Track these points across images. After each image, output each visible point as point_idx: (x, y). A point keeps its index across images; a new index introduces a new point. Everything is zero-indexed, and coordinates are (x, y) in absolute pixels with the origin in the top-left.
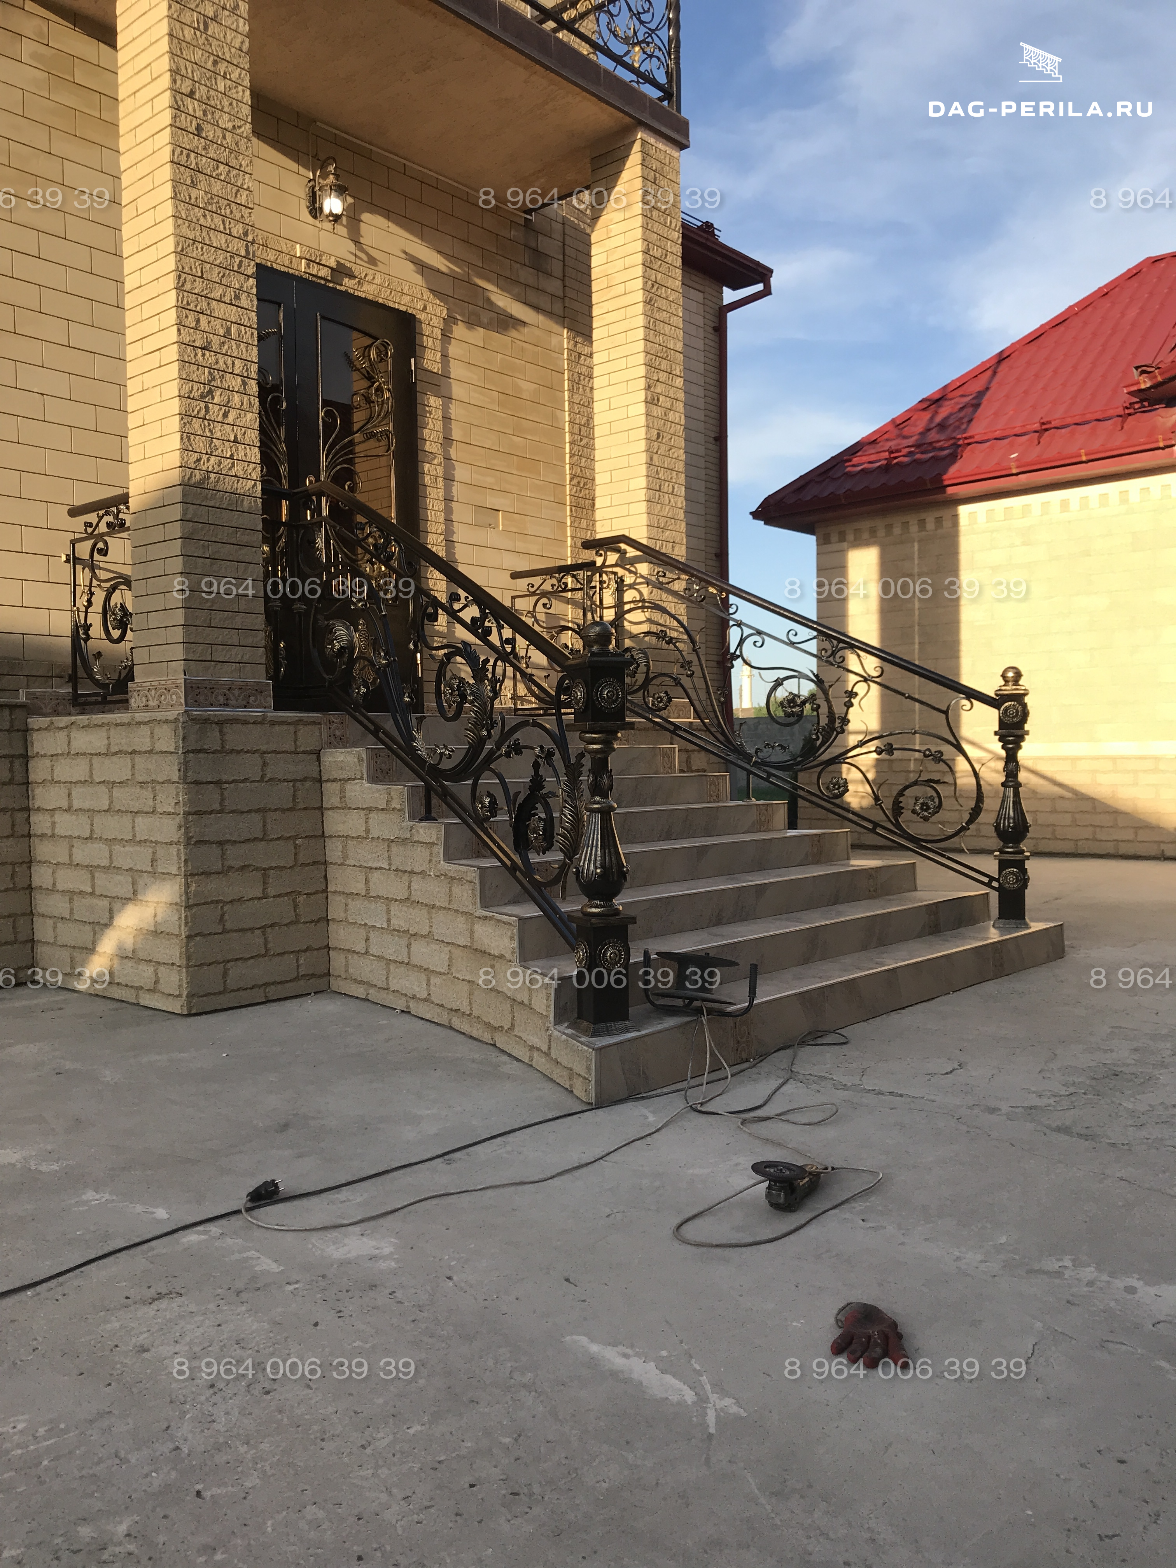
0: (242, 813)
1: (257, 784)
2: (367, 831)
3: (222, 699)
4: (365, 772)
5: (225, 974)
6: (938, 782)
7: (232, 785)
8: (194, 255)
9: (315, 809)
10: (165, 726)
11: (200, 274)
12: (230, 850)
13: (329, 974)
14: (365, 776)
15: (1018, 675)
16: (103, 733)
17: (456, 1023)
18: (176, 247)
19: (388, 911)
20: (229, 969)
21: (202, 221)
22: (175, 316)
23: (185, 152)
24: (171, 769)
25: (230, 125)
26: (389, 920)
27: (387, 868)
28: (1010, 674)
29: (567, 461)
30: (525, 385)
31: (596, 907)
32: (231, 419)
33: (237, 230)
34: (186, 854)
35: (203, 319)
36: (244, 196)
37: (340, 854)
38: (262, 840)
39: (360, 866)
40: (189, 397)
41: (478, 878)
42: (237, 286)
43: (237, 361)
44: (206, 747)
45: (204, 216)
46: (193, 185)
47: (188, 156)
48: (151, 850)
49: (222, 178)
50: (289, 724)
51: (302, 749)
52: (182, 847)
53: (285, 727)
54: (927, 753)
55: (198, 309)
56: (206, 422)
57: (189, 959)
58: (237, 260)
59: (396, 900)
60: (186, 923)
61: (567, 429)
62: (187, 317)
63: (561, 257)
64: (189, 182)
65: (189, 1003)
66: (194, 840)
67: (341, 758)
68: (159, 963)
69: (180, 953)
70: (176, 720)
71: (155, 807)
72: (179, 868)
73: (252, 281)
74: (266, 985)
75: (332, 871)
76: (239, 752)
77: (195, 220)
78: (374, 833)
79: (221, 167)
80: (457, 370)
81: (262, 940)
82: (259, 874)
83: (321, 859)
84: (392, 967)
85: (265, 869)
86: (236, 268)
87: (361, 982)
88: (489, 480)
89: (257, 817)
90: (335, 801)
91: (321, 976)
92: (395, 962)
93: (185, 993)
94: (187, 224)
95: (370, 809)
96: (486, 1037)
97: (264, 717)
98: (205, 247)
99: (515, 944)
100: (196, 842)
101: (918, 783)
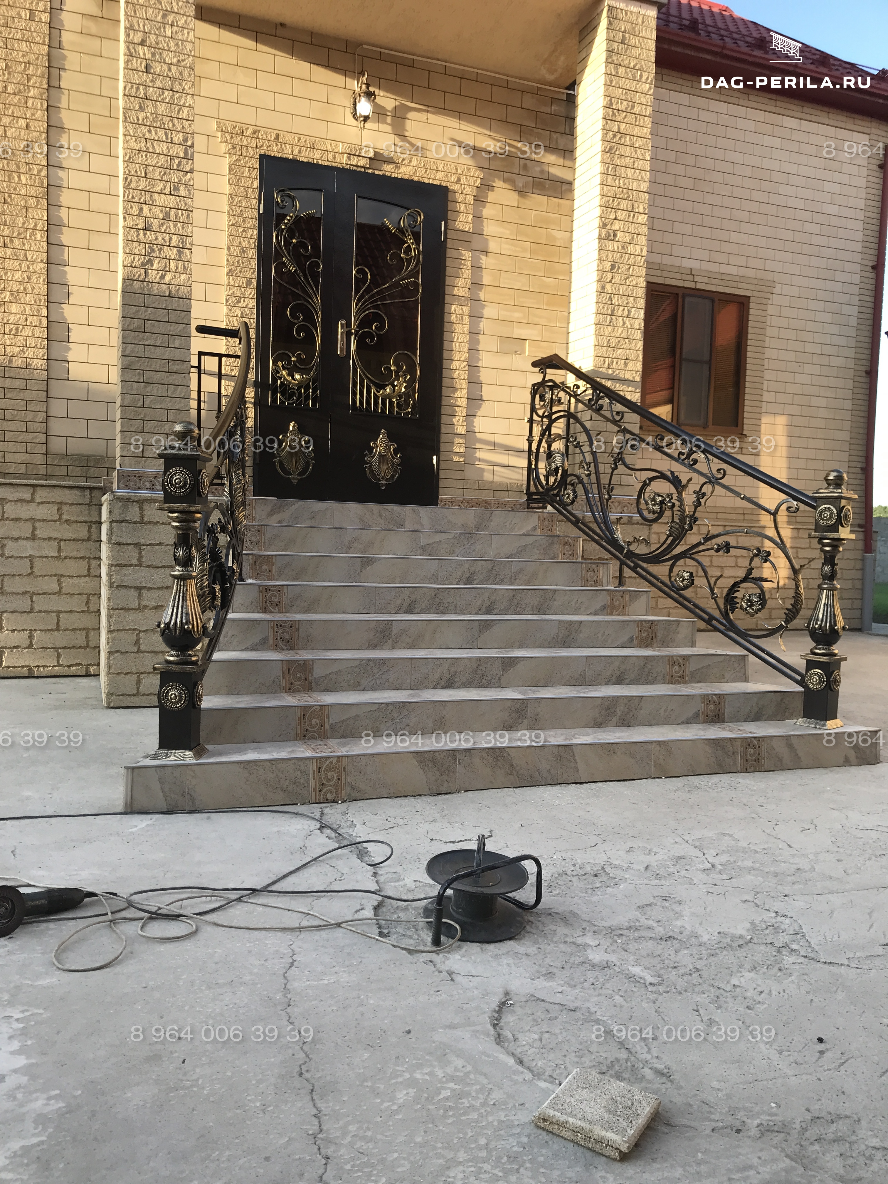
7: (147, 547)
8: (140, 161)
11: (143, 175)
12: (145, 593)
18: (124, 157)
20: (142, 679)
21: (148, 135)
22: (122, 208)
23: (135, 86)
25: (175, 60)
32: (167, 280)
33: (178, 138)
34: (109, 594)
35: (146, 208)
36: (186, 112)
40: (131, 266)
42: (176, 180)
44: (129, 519)
45: (150, 131)
47: (138, 89)
49: (167, 101)
52: (107, 589)
55: (142, 201)
56: (145, 284)
57: (109, 668)
58: (177, 161)
62: (132, 207)
64: (137, 108)
65: (109, 699)
66: (116, 584)
77: (141, 135)
86: (175, 167)
88: (517, 315)
93: (106, 692)
98: (149, 154)
100: (118, 586)
101: (746, 580)
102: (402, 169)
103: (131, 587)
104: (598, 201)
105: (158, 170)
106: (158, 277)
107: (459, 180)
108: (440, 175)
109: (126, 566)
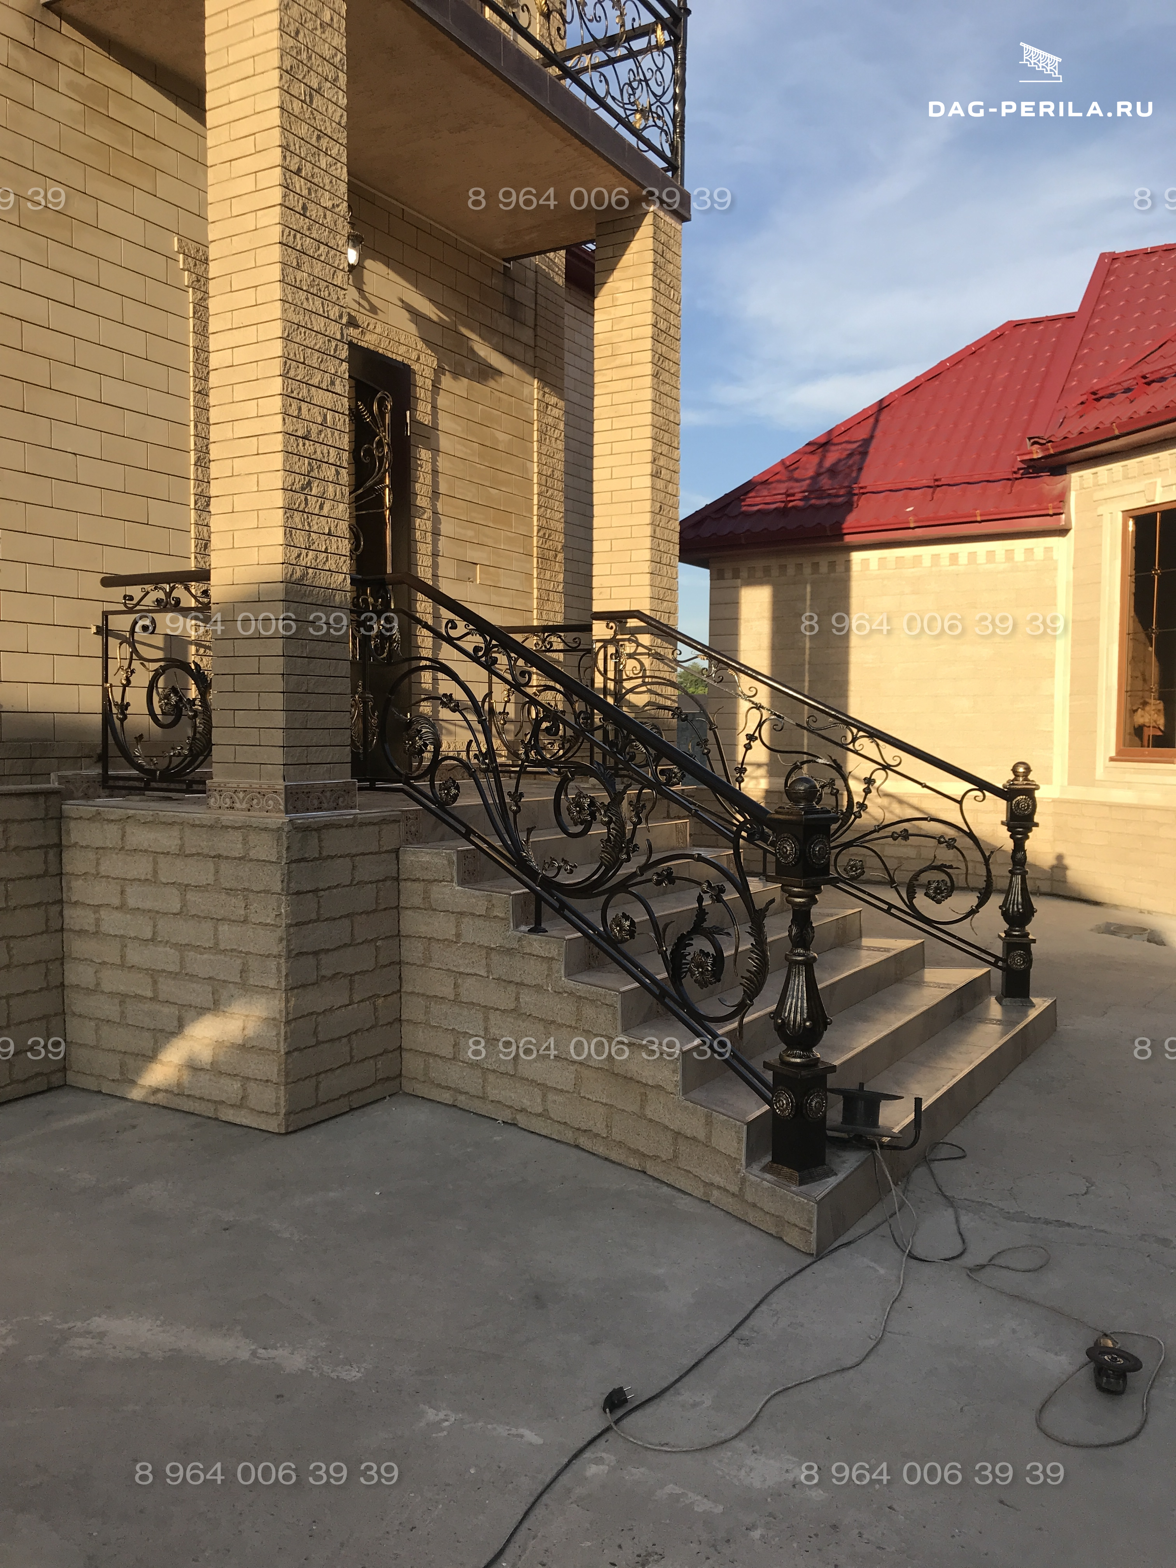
0: (335, 919)
1: (347, 889)
2: (458, 935)
3: (316, 802)
4: (455, 874)
5: (317, 1088)
6: (951, 867)
7: (327, 892)
8: (298, 341)
9: (392, 908)
10: (264, 835)
11: (302, 360)
12: (324, 959)
13: (400, 1075)
14: (455, 879)
15: (1028, 770)
16: (175, 832)
17: (583, 1141)
18: (283, 333)
19: (486, 1019)
20: (320, 1082)
21: (305, 305)
22: (280, 404)
23: (292, 232)
24: (274, 879)
25: (329, 204)
26: (486, 1029)
27: (485, 975)
28: (1021, 770)
29: (535, 512)
30: (501, 436)
31: (800, 1058)
32: (325, 512)
33: (334, 312)
34: (287, 968)
35: (304, 406)
36: (340, 277)
37: (420, 955)
38: (350, 945)
39: (448, 970)
40: (291, 490)
41: (619, 1003)
42: (333, 371)
43: (332, 450)
44: (307, 855)
45: (307, 299)
46: (298, 267)
47: (295, 236)
48: (239, 961)
49: (322, 258)
50: (374, 824)
51: (385, 848)
52: (283, 960)
53: (371, 828)
54: (942, 840)
55: (300, 397)
56: (305, 515)
57: (287, 1075)
58: (334, 344)
59: (497, 1009)
60: (285, 1039)
61: (535, 481)
62: (291, 405)
63: (533, 306)
64: (295, 264)
65: (287, 1120)
66: (294, 952)
67: (426, 858)
68: (248, 1078)
69: (279, 1070)
70: (279, 829)
71: (246, 917)
72: (279, 982)
73: (345, 365)
74: (351, 1093)
75: (406, 971)
76: (332, 857)
77: (299, 304)
78: (468, 937)
79: (322, 247)
80: (445, 423)
81: (348, 1048)
82: (347, 981)
83: (397, 959)
84: (491, 1077)
85: (351, 975)
86: (332, 353)
87: (449, 1088)
88: (469, 534)
89: (347, 922)
90: (417, 901)
91: (394, 1078)
92: (494, 1071)
93: (283, 1111)
94: (293, 307)
95: (462, 914)
96: (634, 1162)
97: (355, 819)
98: (308, 332)
99: (678, 1077)
100: (297, 954)
101: (932, 868)
102: (368, 337)
103: (310, 953)
104: (648, 431)
105: (316, 354)
106: (318, 507)
107: (418, 358)
108: (402, 349)
109: (304, 923)
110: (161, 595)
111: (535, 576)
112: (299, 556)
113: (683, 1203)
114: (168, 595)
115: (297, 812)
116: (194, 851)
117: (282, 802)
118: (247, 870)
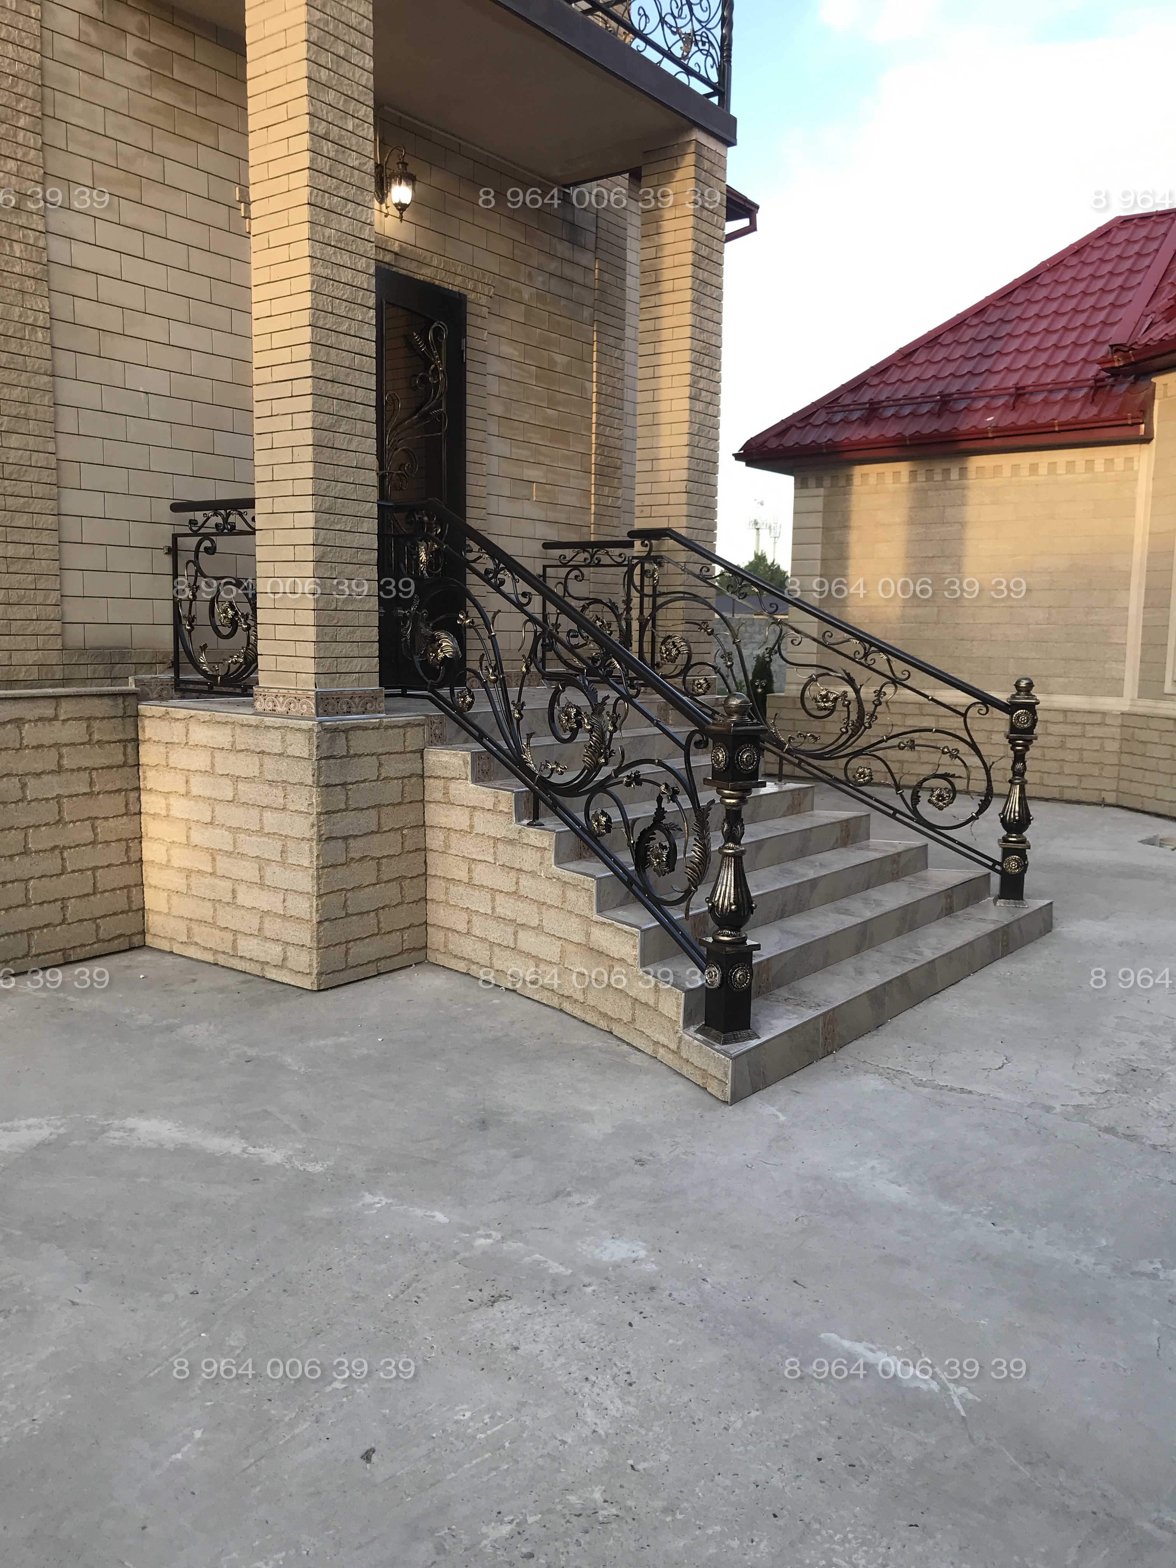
0: (363, 809)
1: (374, 783)
2: (472, 827)
3: (345, 707)
4: (469, 773)
5: (347, 953)
6: (953, 776)
7: (355, 786)
8: (326, 293)
9: (417, 801)
10: (298, 734)
11: (331, 310)
12: (352, 843)
13: (426, 947)
14: (470, 777)
15: (1030, 685)
16: (228, 730)
17: (567, 1006)
18: (312, 286)
19: (493, 900)
20: (350, 949)
21: (333, 260)
22: (310, 351)
23: (321, 193)
24: (306, 773)
25: (356, 163)
26: (493, 908)
27: (493, 862)
28: (1023, 684)
29: (594, 431)
30: (558, 358)
31: (728, 936)
32: (353, 447)
34: (318, 850)
35: (333, 352)
36: (367, 231)
37: (442, 843)
38: (377, 833)
39: (463, 857)
40: (320, 429)
41: (595, 888)
42: (361, 319)
43: (360, 391)
44: (335, 753)
45: (336, 254)
46: (327, 224)
47: (323, 196)
48: (280, 843)
49: (350, 215)
50: (400, 727)
51: (410, 749)
52: (314, 843)
53: (396, 730)
54: (946, 750)
55: (329, 344)
56: (334, 451)
57: (319, 941)
58: (361, 293)
59: (502, 892)
60: (317, 911)
61: (594, 400)
62: (320, 352)
63: (594, 229)
64: (323, 222)
65: (319, 980)
66: (324, 837)
67: (445, 759)
68: (288, 943)
69: (312, 937)
70: (310, 730)
71: (285, 805)
72: (312, 862)
73: (372, 313)
74: (378, 960)
75: (431, 858)
76: (360, 756)
77: (327, 259)
78: (479, 829)
79: (349, 204)
81: (376, 921)
82: (375, 862)
83: (422, 846)
84: (496, 949)
85: (378, 858)
86: (360, 302)
87: (464, 959)
88: (525, 453)
89: (373, 813)
90: (438, 796)
91: (420, 949)
92: (499, 945)
93: (315, 972)
94: (322, 262)
95: (474, 808)
96: (603, 1024)
97: (380, 723)
98: (336, 284)
99: (637, 952)
100: (327, 839)
101: (935, 776)
102: (424, 270)
103: (339, 838)
104: (687, 356)
105: (344, 305)
107: (475, 287)
108: (458, 280)
109: (333, 812)
110: (219, 520)
111: (593, 492)
112: (329, 487)
113: (636, 1059)
114: (225, 520)
115: (327, 715)
116: (243, 747)
117: (313, 706)
118: (285, 764)
